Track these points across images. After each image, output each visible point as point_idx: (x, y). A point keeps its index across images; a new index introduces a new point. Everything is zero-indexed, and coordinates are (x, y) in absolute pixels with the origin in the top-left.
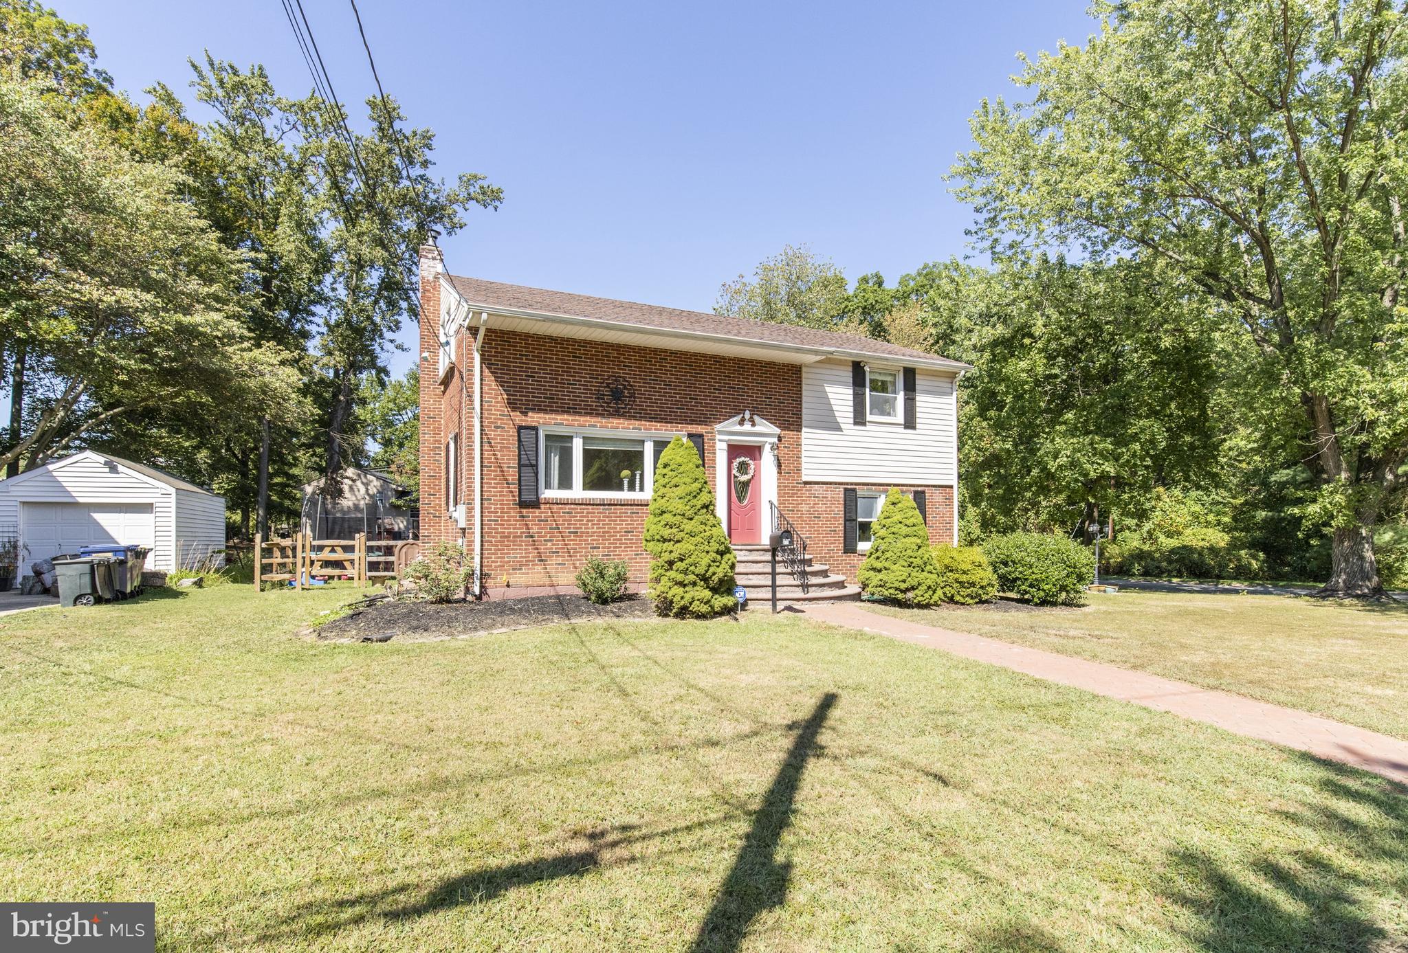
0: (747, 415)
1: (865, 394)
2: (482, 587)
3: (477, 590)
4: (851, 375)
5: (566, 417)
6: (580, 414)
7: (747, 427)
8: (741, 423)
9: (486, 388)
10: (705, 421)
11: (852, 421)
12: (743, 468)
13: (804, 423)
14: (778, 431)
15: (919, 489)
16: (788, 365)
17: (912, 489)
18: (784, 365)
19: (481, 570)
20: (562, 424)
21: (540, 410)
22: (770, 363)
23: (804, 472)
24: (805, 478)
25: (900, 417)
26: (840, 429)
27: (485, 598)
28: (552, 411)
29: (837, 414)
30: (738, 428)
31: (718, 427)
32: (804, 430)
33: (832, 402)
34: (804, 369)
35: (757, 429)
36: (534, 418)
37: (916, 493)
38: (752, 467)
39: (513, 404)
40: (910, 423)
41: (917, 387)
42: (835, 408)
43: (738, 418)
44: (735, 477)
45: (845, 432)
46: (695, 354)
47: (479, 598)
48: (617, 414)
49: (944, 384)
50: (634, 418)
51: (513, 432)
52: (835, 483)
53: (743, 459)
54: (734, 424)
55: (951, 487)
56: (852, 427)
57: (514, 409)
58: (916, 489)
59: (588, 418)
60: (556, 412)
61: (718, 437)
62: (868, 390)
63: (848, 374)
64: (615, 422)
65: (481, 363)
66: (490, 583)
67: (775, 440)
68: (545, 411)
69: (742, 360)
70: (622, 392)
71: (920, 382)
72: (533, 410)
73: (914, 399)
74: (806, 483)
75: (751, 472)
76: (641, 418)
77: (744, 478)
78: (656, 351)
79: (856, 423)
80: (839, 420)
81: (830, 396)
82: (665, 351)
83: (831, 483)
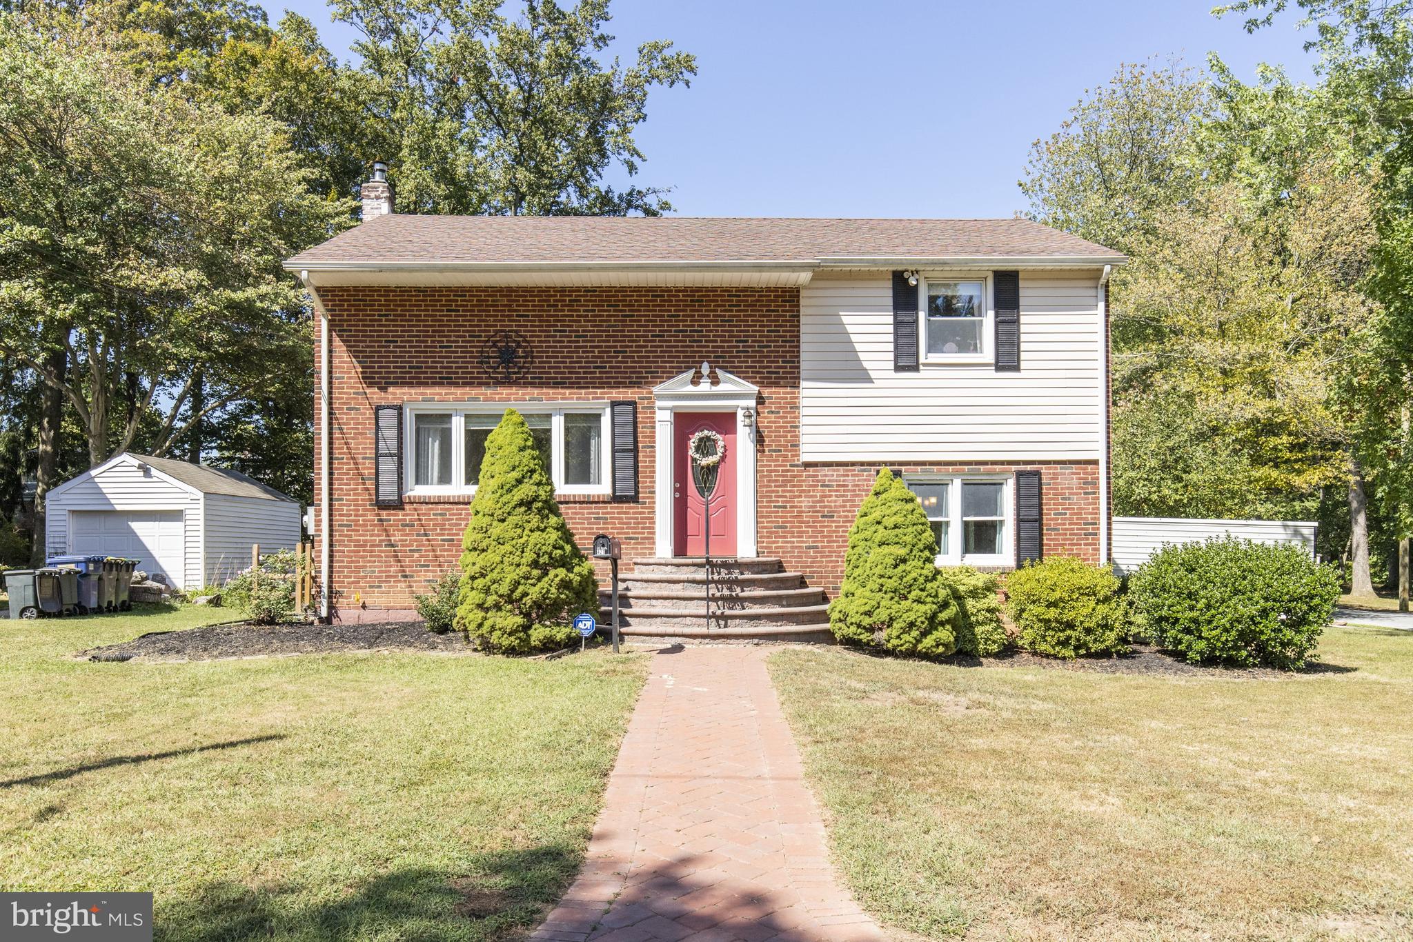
0: (705, 369)
1: (916, 321)
2: (331, 607)
3: (324, 612)
4: (890, 293)
5: (437, 389)
6: (456, 384)
7: (705, 386)
8: (695, 381)
9: (336, 362)
10: (638, 381)
11: (891, 365)
12: (705, 447)
13: (803, 374)
14: (755, 389)
15: (1029, 468)
16: (776, 289)
17: (1014, 468)
18: (769, 289)
19: (330, 587)
20: (432, 400)
21: (404, 384)
22: (745, 289)
23: (803, 448)
24: (806, 458)
25: (988, 352)
26: (869, 380)
27: (335, 621)
28: (420, 384)
29: (862, 356)
30: (690, 389)
31: (656, 389)
32: (803, 384)
33: (854, 338)
34: (802, 293)
35: (722, 388)
36: (396, 394)
37: (1019, 474)
38: (721, 443)
39: (369, 379)
40: (1008, 359)
41: (1022, 301)
42: (858, 347)
43: (691, 373)
44: (694, 460)
45: (877, 383)
46: (622, 290)
47: (327, 621)
48: (508, 381)
49: (1082, 291)
50: (532, 384)
51: (369, 414)
52: (862, 464)
53: (706, 433)
54: (685, 384)
55: (1096, 462)
56: (893, 374)
57: (370, 385)
58: (1022, 468)
59: (467, 389)
60: (425, 384)
61: (658, 403)
62: (922, 315)
63: (886, 293)
64: (504, 392)
65: (330, 331)
66: (341, 603)
67: (752, 403)
68: (410, 384)
69: (699, 289)
70: (514, 352)
71: (1026, 292)
72: (395, 384)
73: (1017, 321)
74: (807, 465)
75: (720, 451)
76: (542, 385)
77: (711, 460)
78: (563, 290)
79: (898, 368)
80: (866, 365)
81: (850, 329)
82: (578, 289)
83: (853, 464)
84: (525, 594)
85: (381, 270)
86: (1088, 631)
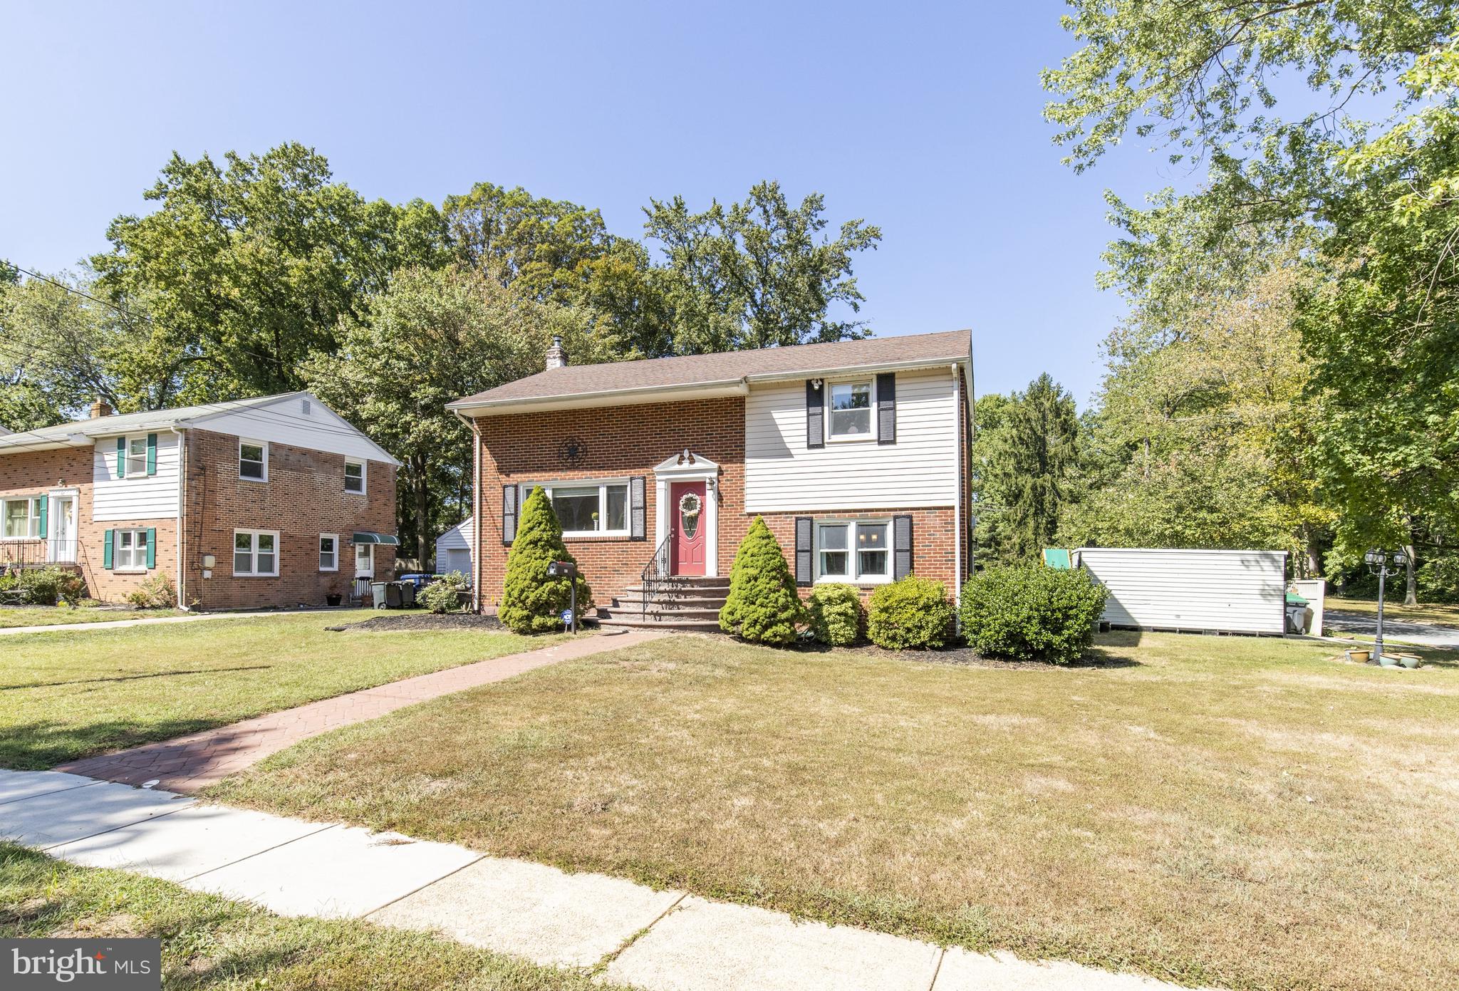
0: (686, 454)
1: (822, 414)
2: (480, 605)
3: (476, 608)
4: (805, 395)
5: (536, 474)
6: (545, 471)
7: (686, 465)
8: (680, 463)
9: (484, 460)
10: (647, 463)
11: (805, 445)
12: (689, 504)
13: (747, 454)
14: (715, 465)
15: (903, 513)
16: (730, 399)
17: (892, 513)
18: (726, 399)
19: (480, 593)
20: (532, 481)
21: (518, 472)
22: (711, 400)
23: (747, 503)
24: (749, 510)
25: (873, 434)
26: (791, 456)
27: (482, 613)
28: (526, 471)
29: (786, 440)
30: (677, 467)
31: (656, 469)
32: (747, 460)
33: (780, 428)
34: (747, 400)
35: (697, 466)
36: (516, 478)
37: (895, 518)
38: (699, 502)
39: (501, 470)
40: (888, 438)
41: (897, 394)
42: (783, 434)
43: (678, 456)
44: (683, 513)
45: (796, 458)
46: (638, 406)
47: (479, 612)
48: (573, 467)
49: (942, 383)
50: (586, 469)
51: (501, 490)
52: (787, 513)
53: (690, 495)
54: (674, 464)
55: (953, 508)
56: (806, 451)
57: (501, 473)
58: (898, 513)
59: (551, 473)
60: (529, 471)
61: (658, 477)
62: (826, 409)
63: (802, 395)
64: (571, 474)
65: (481, 443)
66: (486, 602)
67: (715, 475)
68: (521, 472)
69: (683, 402)
70: (577, 449)
71: (900, 388)
72: (513, 472)
73: (894, 409)
74: (750, 515)
75: (698, 506)
76: (592, 469)
77: (693, 512)
78: (604, 409)
79: (810, 447)
80: (788, 446)
81: (778, 422)
82: (612, 408)
83: (780, 513)
84: (527, 597)
85: (494, 405)
86: (909, 630)
